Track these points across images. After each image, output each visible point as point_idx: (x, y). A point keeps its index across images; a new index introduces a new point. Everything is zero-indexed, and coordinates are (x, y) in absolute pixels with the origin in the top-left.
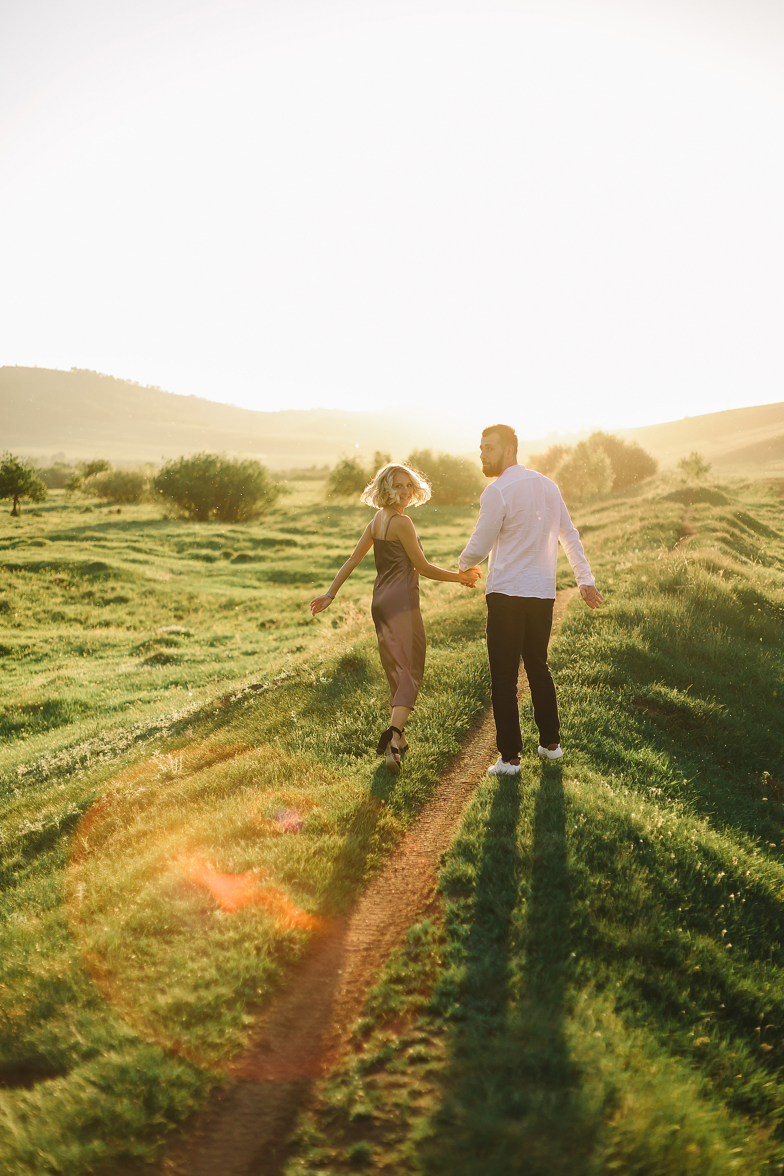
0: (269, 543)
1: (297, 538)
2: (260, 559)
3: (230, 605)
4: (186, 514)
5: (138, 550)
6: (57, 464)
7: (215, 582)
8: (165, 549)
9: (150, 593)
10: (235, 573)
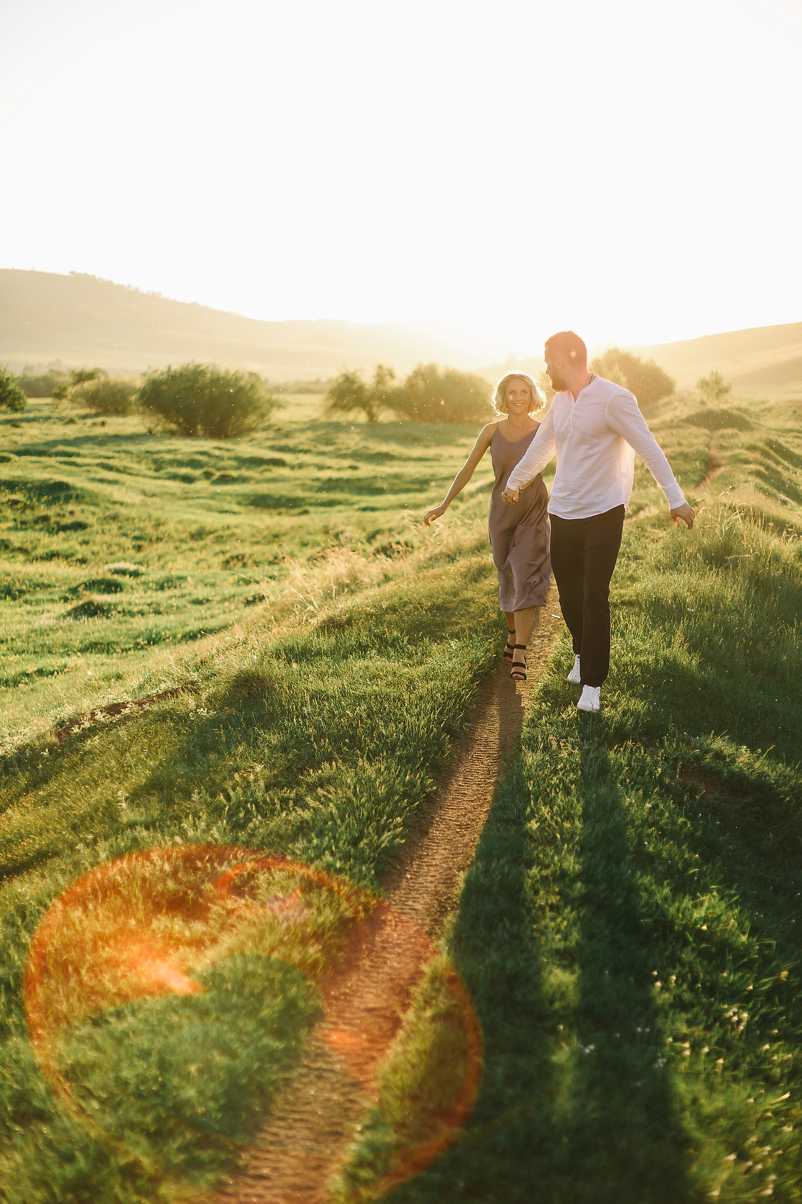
0: (256, 462)
1: (288, 457)
2: (244, 480)
3: (199, 535)
4: (173, 427)
5: (110, 468)
6: (51, 371)
7: (190, 506)
8: (142, 467)
9: (113, 518)
10: (214, 496)
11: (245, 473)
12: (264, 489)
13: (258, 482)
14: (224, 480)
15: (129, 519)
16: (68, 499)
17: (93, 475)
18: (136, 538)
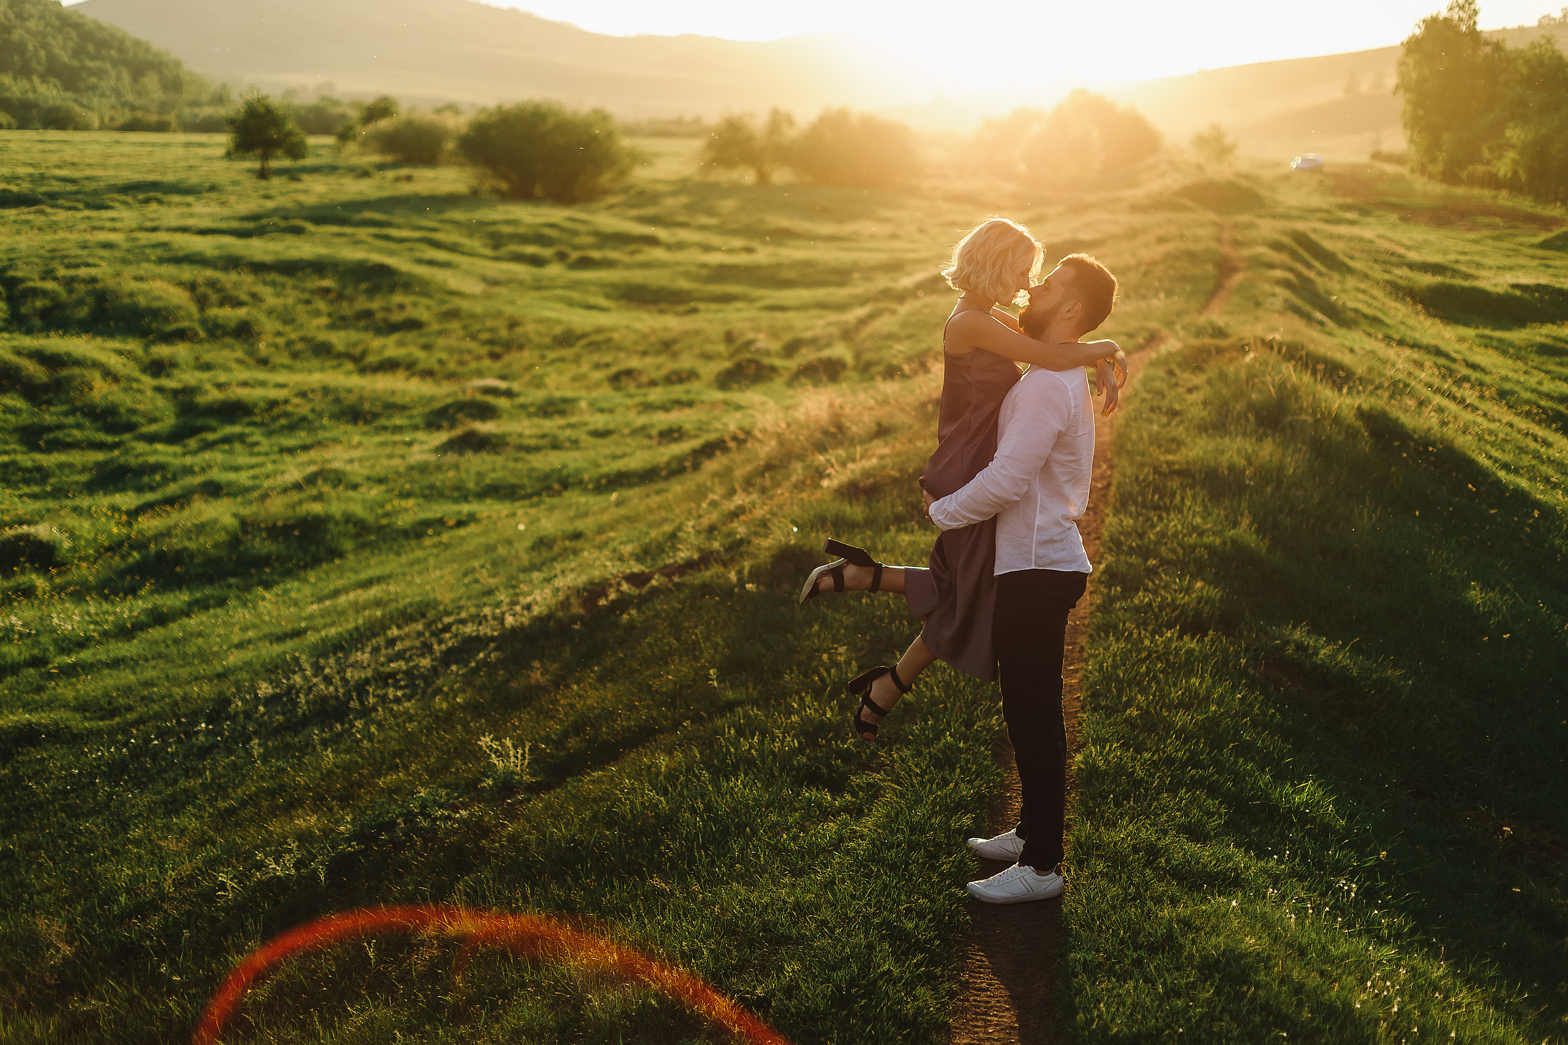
0: (621, 239)
1: (662, 233)
2: (609, 264)
3: (567, 339)
4: (504, 186)
5: (437, 245)
6: (323, 99)
7: (545, 299)
8: (475, 244)
9: (453, 314)
10: (574, 285)
11: (612, 254)
12: (637, 276)
13: (628, 267)
14: (585, 263)
15: (473, 316)
16: (392, 289)
17: (419, 255)
18: (490, 342)
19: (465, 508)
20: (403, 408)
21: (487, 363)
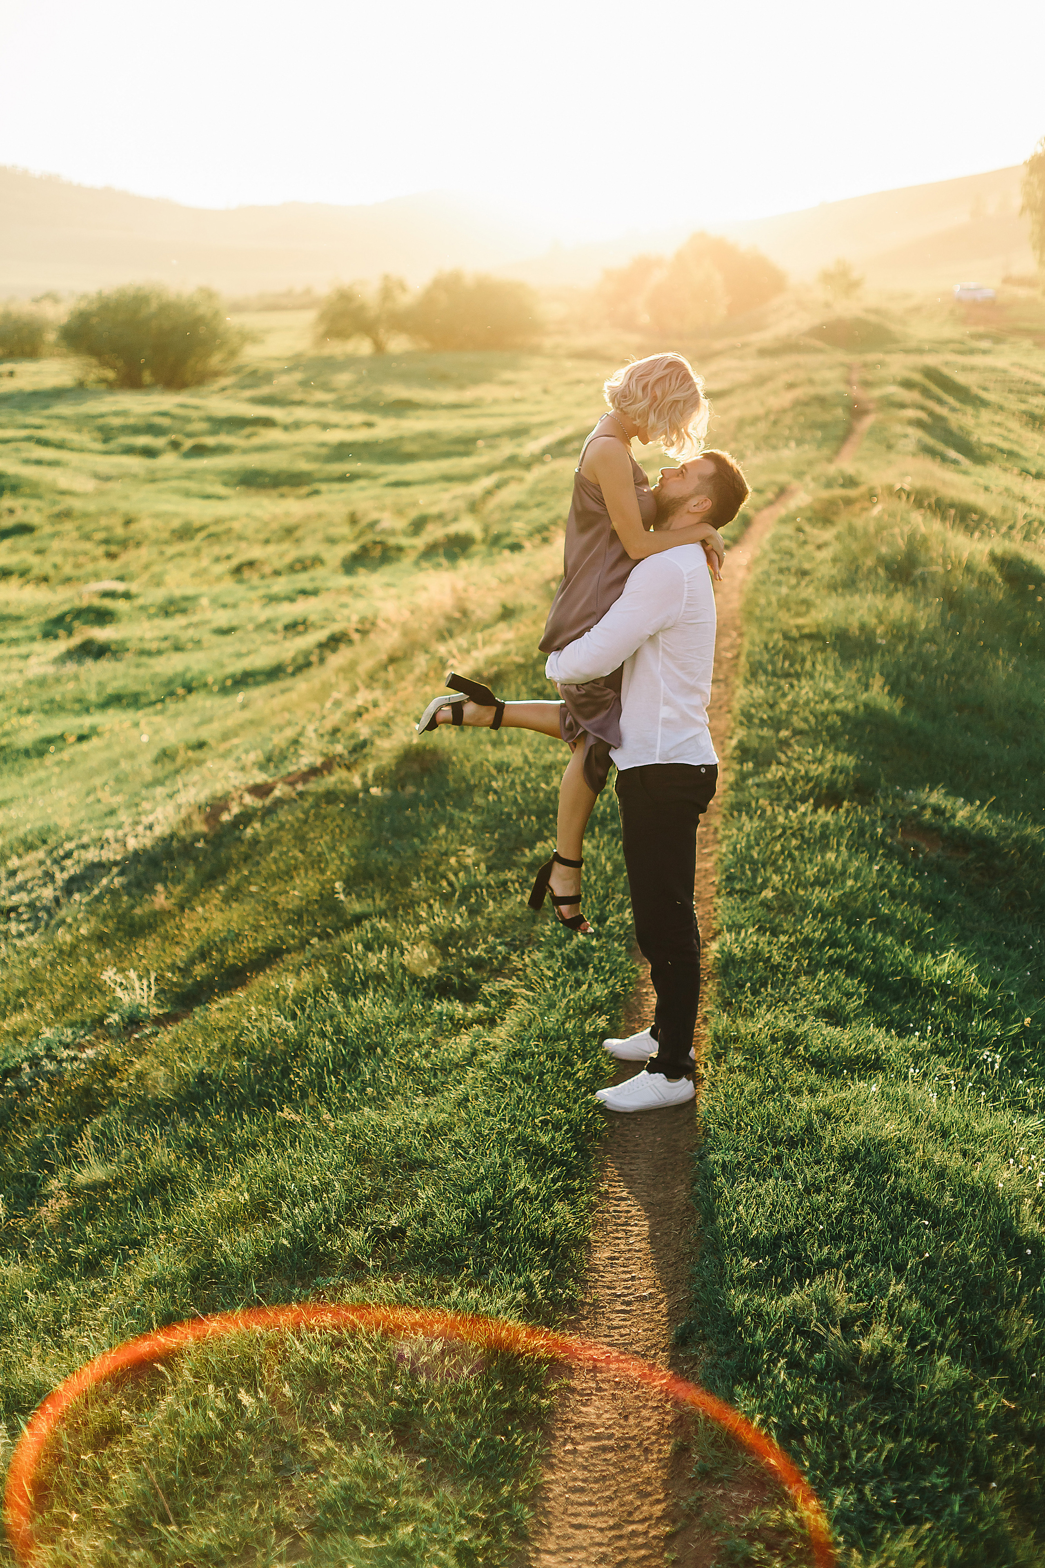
1: (277, 413)
2: (225, 450)
3: (185, 533)
4: (111, 374)
5: (44, 443)
7: (160, 491)
8: (84, 439)
9: (66, 515)
10: (189, 475)
11: (225, 439)
12: (254, 461)
13: (245, 451)
14: (199, 451)
15: (86, 515)
17: (25, 455)
18: (106, 542)
19: (87, 721)
20: (18, 619)
21: (104, 563)
